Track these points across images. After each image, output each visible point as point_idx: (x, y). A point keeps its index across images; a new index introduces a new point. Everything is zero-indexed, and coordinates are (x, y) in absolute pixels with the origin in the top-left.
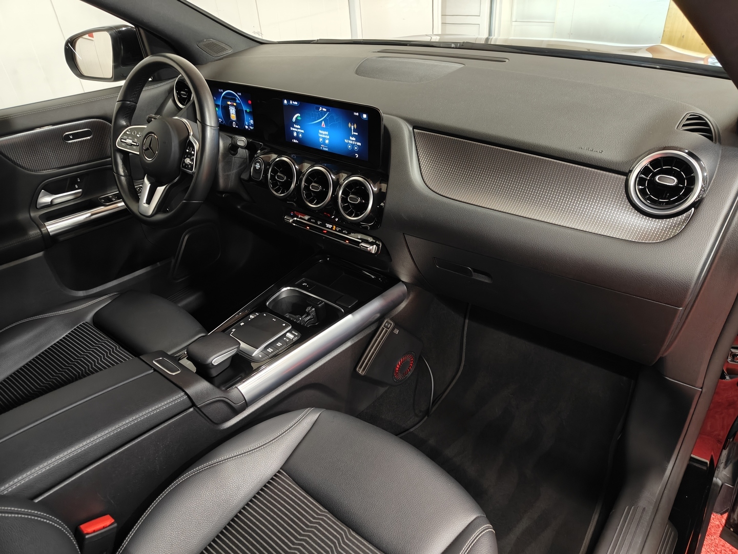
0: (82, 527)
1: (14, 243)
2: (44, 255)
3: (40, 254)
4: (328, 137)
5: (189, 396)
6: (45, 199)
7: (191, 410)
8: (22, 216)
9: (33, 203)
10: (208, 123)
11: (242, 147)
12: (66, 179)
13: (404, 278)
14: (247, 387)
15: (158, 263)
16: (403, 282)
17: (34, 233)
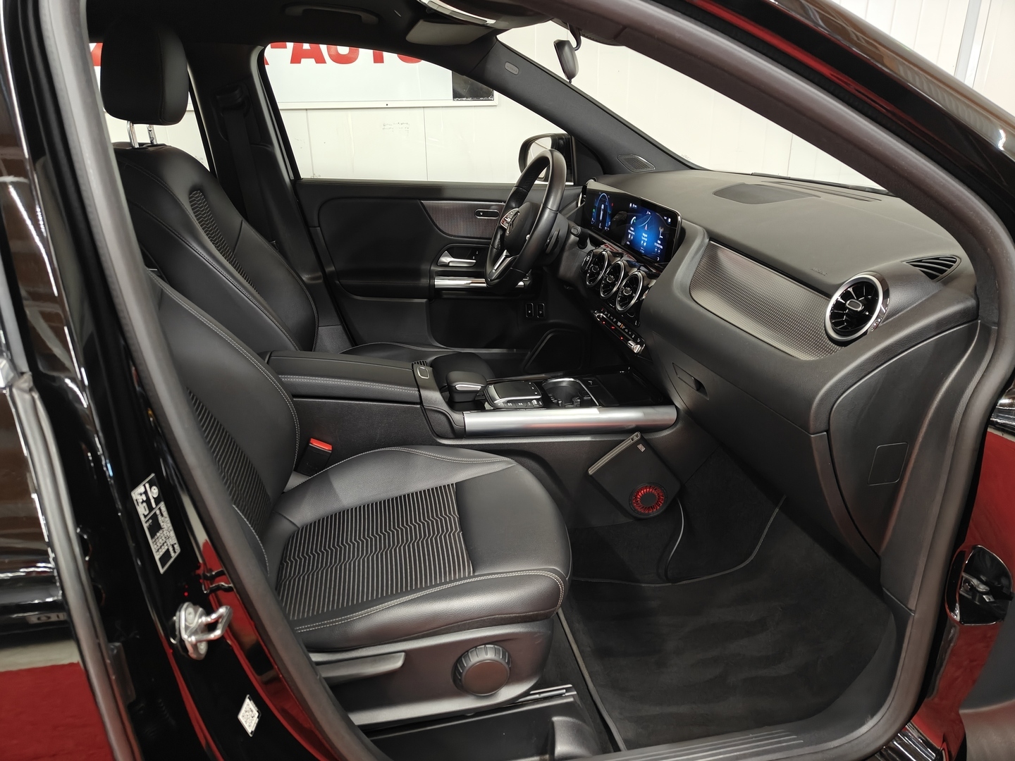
0: (312, 440)
1: (409, 283)
2: (426, 302)
3: (424, 300)
4: (646, 240)
5: (420, 395)
6: (446, 259)
7: (419, 406)
8: (424, 267)
9: (435, 260)
10: (549, 206)
11: (573, 234)
12: (468, 248)
13: (678, 403)
14: (473, 420)
15: (515, 350)
16: (676, 407)
17: (424, 281)
